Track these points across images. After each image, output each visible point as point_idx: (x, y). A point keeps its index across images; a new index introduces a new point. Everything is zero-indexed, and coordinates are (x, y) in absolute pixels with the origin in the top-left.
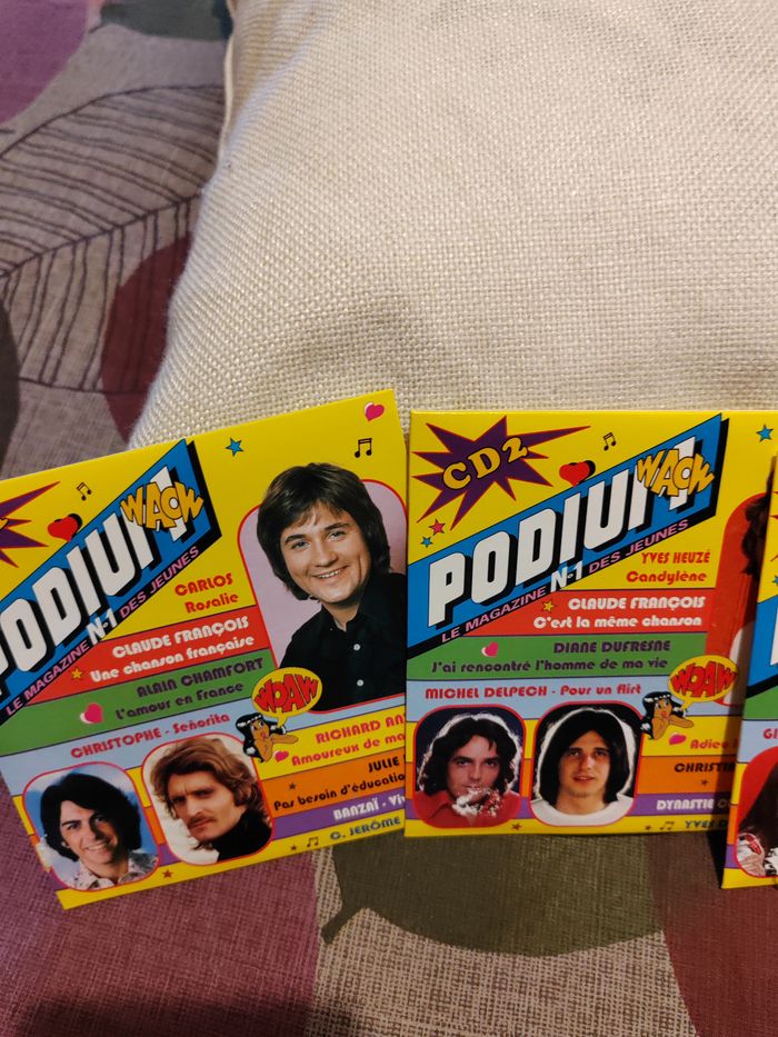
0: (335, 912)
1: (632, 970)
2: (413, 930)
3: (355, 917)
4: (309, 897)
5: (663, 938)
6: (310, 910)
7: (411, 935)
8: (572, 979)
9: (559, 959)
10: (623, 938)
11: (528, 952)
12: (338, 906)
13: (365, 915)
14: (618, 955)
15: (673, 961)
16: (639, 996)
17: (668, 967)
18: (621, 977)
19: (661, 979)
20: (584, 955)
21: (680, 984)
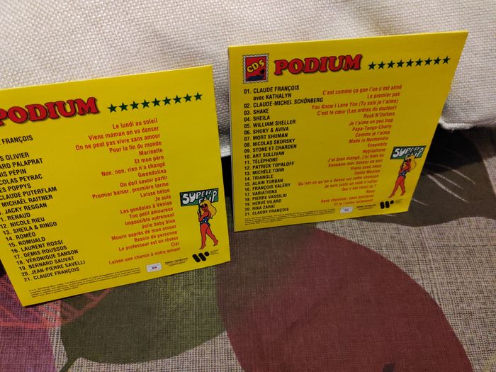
0: (64, 363)
1: (214, 352)
2: (104, 362)
3: (75, 363)
4: (51, 359)
5: (226, 334)
6: (52, 366)
7: (103, 364)
8: (186, 364)
9: (179, 356)
10: (209, 339)
11: (163, 356)
12: (66, 360)
13: (80, 361)
14: (207, 347)
15: (232, 344)
16: (218, 363)
17: (230, 346)
18: (208, 357)
19: (227, 352)
20: (191, 351)
21: (236, 352)
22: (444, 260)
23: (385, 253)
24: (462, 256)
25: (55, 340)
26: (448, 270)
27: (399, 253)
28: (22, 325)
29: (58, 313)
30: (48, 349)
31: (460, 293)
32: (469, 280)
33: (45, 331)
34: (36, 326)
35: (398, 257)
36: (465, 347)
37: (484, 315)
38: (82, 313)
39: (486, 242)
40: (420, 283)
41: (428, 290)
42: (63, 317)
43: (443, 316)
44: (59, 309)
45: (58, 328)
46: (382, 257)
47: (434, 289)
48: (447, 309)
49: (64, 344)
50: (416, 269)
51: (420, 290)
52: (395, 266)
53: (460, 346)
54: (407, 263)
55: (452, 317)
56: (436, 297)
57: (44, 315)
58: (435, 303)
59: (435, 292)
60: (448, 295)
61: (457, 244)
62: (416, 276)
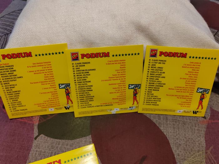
2: (49, 137)
3: (40, 136)
4: (33, 133)
5: (91, 136)
6: (33, 135)
8: (75, 143)
9: (74, 140)
10: (85, 137)
11: (68, 139)
12: (37, 134)
13: (42, 135)
14: (83, 139)
15: (92, 139)
19: (90, 142)
22: (174, 124)
23: (152, 119)
24: (181, 124)
25: (36, 127)
26: (174, 128)
27: (157, 119)
28: (27, 121)
29: (38, 119)
30: (33, 130)
31: (177, 137)
32: (182, 133)
33: (33, 124)
34: (30, 122)
35: (157, 121)
36: (175, 156)
37: (185, 146)
38: (45, 120)
39: (191, 121)
40: (163, 131)
41: (165, 134)
42: (39, 120)
43: (169, 144)
44: (39, 118)
45: (37, 124)
46: (150, 120)
47: (168, 134)
48: (171, 141)
49: (38, 129)
50: (163, 126)
51: (162, 133)
52: (155, 123)
53: (173, 155)
54: (160, 123)
55: (173, 144)
56: (168, 137)
57: (34, 119)
58: (167, 139)
59: (168, 135)
60: (172, 137)
61: (180, 120)
62: (162, 128)
